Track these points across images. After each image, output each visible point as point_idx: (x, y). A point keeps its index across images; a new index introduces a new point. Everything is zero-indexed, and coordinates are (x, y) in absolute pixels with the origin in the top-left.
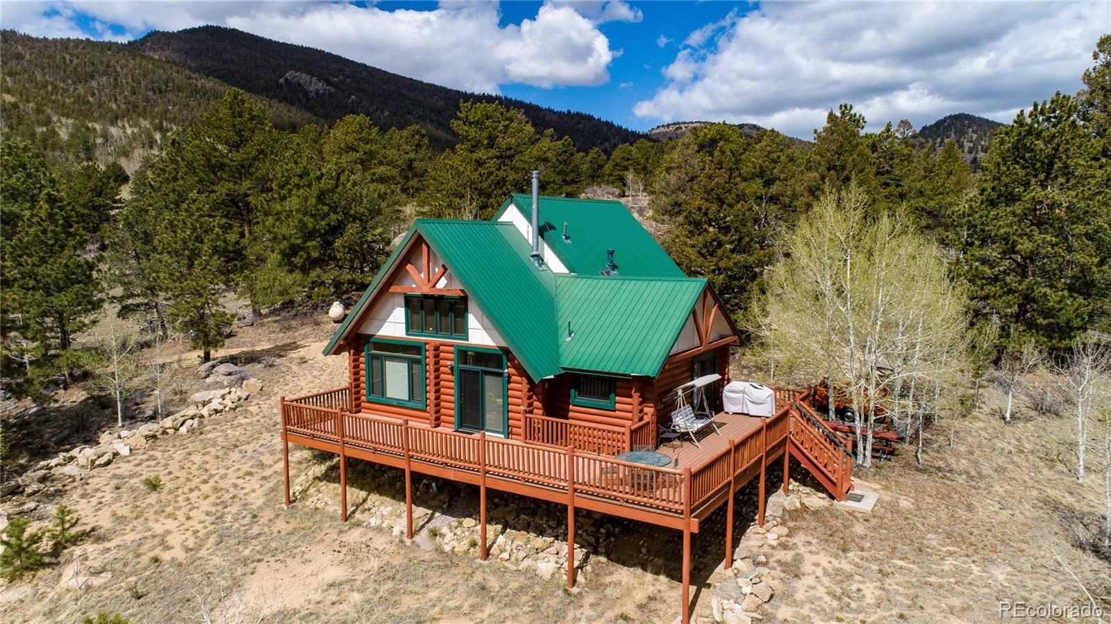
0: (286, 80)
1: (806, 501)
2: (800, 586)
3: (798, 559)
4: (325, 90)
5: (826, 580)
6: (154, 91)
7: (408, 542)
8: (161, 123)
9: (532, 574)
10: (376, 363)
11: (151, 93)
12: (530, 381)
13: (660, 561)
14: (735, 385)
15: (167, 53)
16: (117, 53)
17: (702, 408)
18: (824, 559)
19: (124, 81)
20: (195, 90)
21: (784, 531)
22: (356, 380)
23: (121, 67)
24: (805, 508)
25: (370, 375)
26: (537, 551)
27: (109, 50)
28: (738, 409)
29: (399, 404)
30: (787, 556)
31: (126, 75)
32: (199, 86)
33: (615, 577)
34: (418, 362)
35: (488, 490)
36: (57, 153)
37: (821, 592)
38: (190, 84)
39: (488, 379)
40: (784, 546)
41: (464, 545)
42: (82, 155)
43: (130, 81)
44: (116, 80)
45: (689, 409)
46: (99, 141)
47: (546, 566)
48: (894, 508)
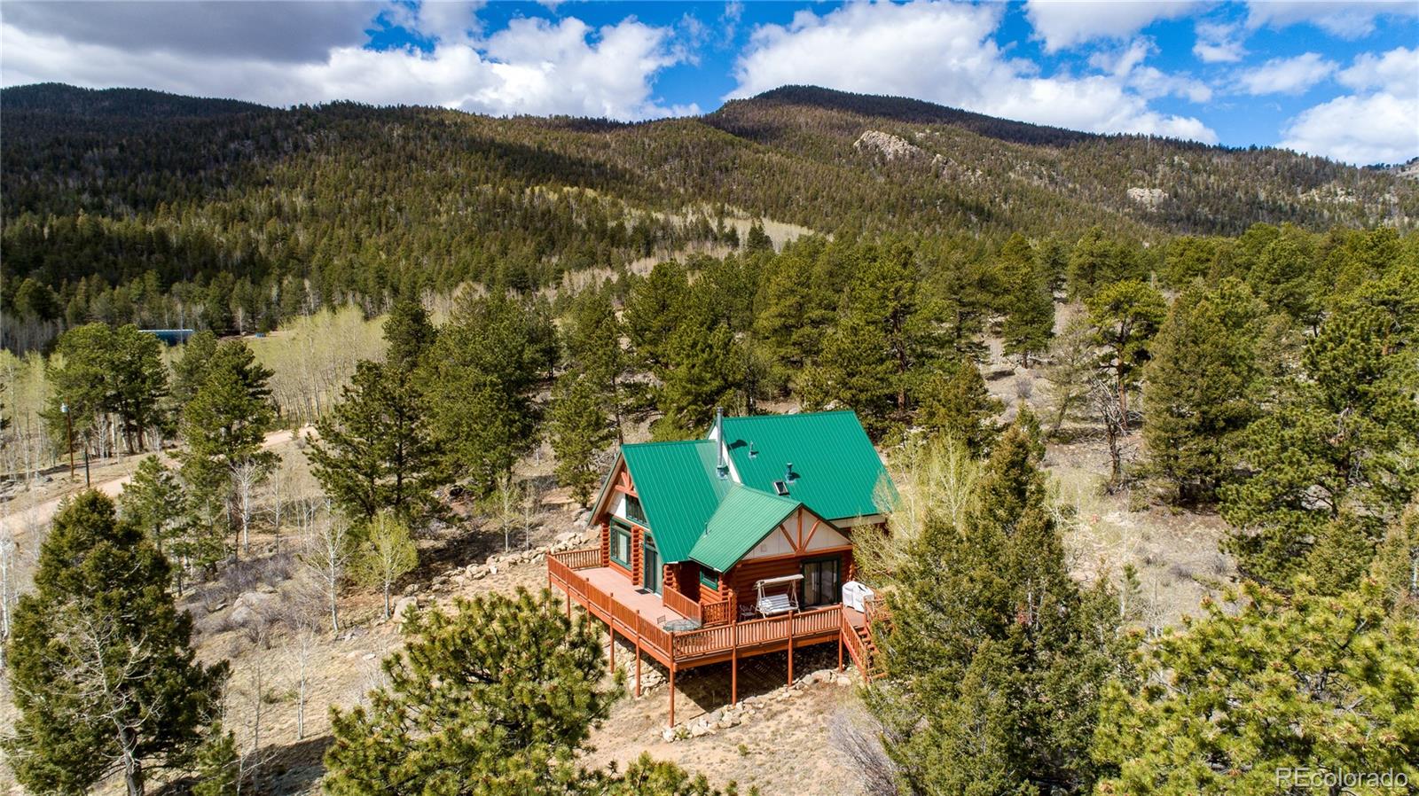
0: (862, 142)
1: (840, 679)
2: (760, 726)
4: (906, 150)
6: (721, 171)
10: (616, 534)
19: (694, 162)
20: (761, 166)
21: (799, 694)
22: (605, 544)
23: (693, 148)
28: (849, 603)
29: (623, 565)
30: (780, 708)
31: (697, 155)
32: (766, 160)
37: (771, 730)
38: (757, 160)
39: (658, 557)
43: (700, 161)
44: (687, 161)
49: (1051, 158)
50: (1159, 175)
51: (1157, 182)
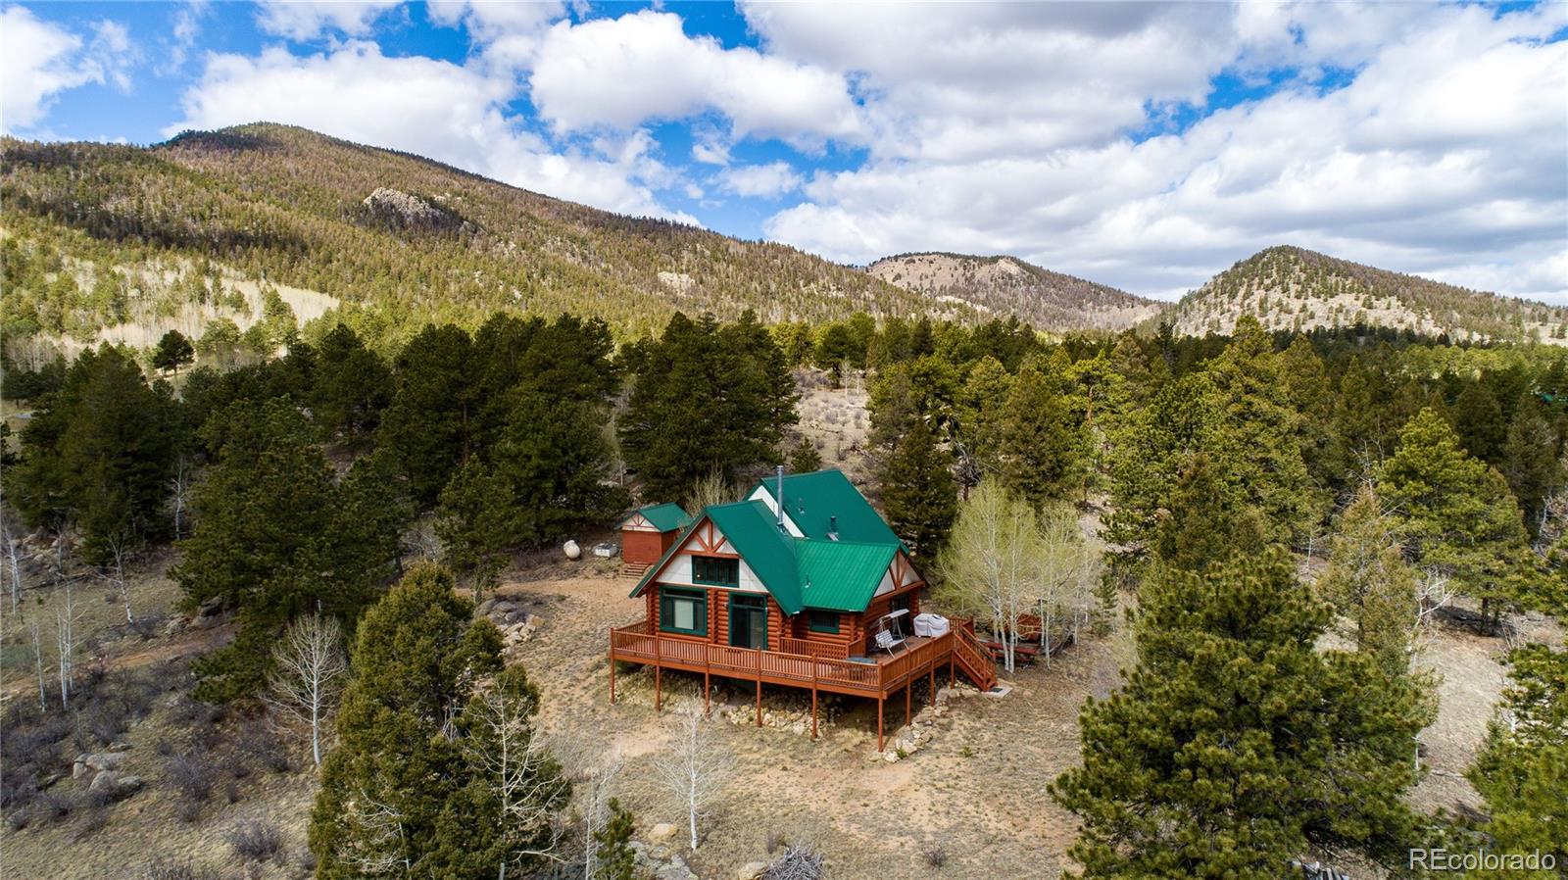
0: (374, 199)
1: (963, 693)
2: (948, 736)
3: (951, 723)
4: (427, 213)
5: (964, 732)
6: (194, 217)
7: (707, 720)
8: (207, 263)
9: (792, 734)
10: (668, 603)
11: (189, 221)
12: (784, 615)
13: (867, 726)
14: (923, 616)
15: (206, 161)
16: (141, 164)
17: (897, 632)
18: (966, 723)
19: (152, 203)
20: (251, 216)
21: (947, 708)
22: (653, 615)
23: (148, 185)
24: (962, 696)
25: (663, 612)
26: (792, 721)
27: (129, 158)
28: (924, 633)
29: (685, 632)
30: (945, 721)
31: (154, 196)
32: (257, 211)
33: (841, 734)
34: (702, 602)
35: (762, 683)
36: (80, 311)
37: (960, 737)
38: (244, 209)
39: (753, 613)
40: (944, 717)
41: (745, 720)
42: (112, 314)
43: (160, 203)
44: (141, 202)
45: (888, 632)
46: (133, 293)
47: (799, 728)
48: (1019, 696)
49: (582, 236)
50: (685, 261)
51: (684, 268)
